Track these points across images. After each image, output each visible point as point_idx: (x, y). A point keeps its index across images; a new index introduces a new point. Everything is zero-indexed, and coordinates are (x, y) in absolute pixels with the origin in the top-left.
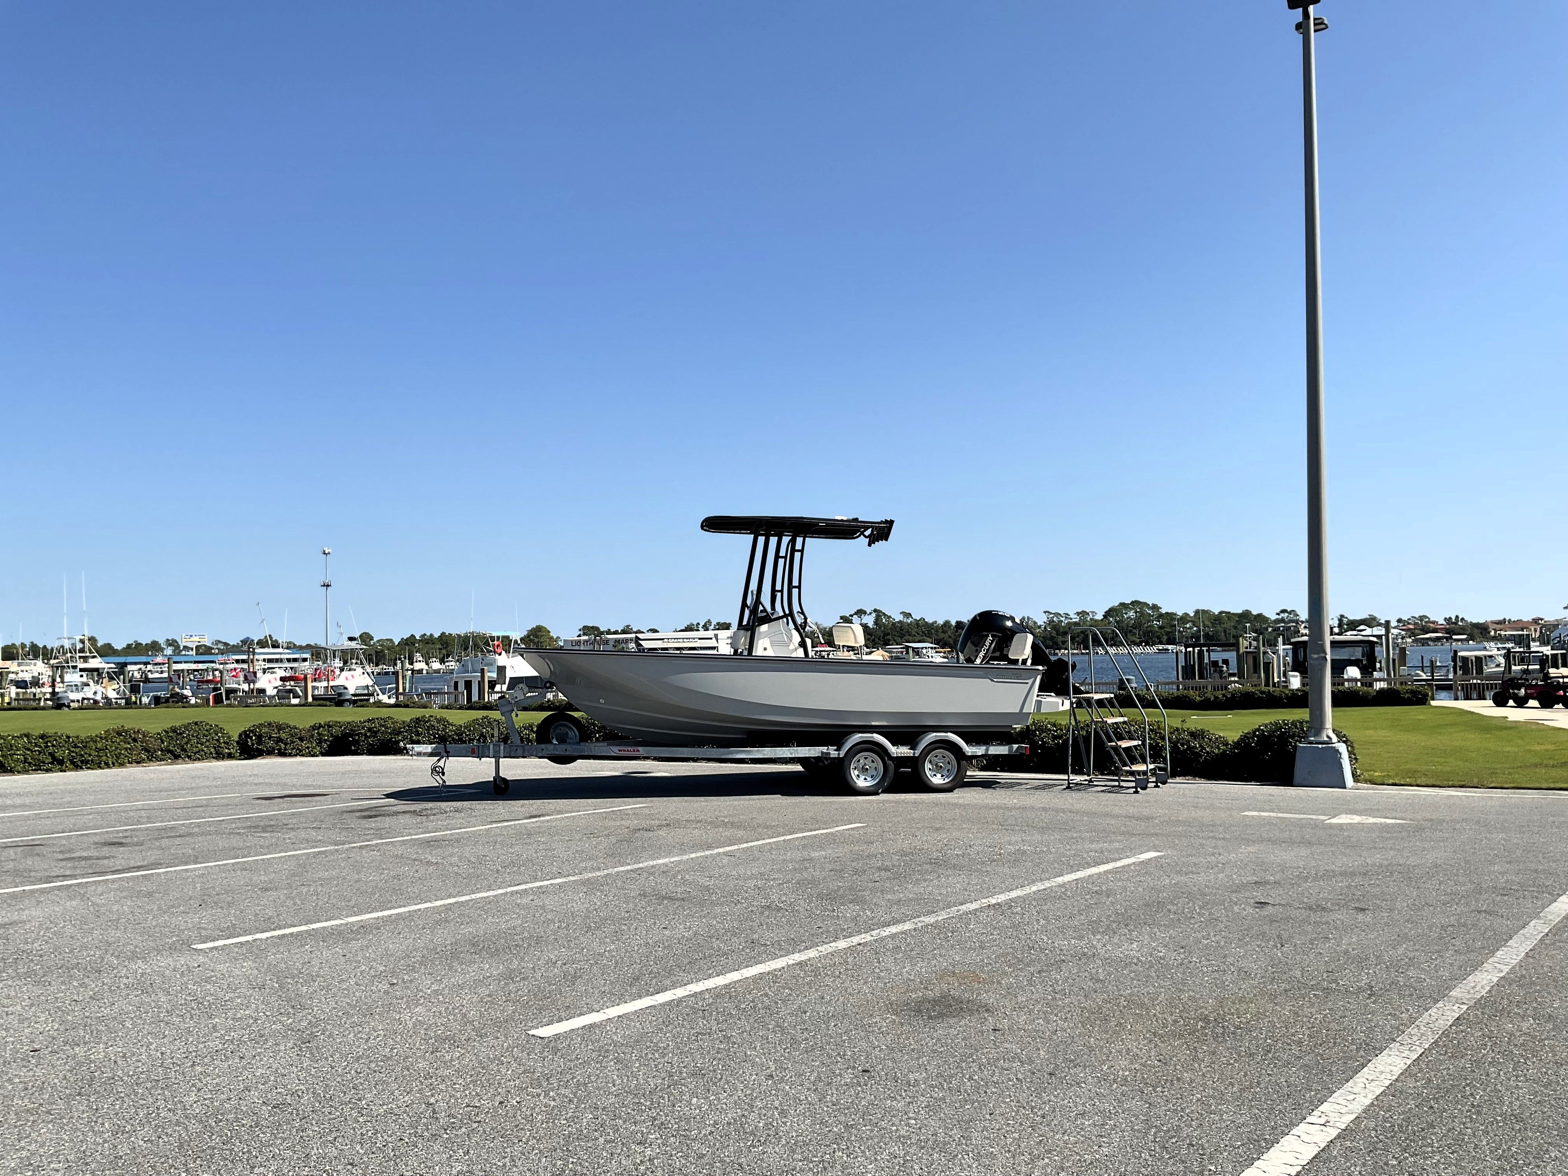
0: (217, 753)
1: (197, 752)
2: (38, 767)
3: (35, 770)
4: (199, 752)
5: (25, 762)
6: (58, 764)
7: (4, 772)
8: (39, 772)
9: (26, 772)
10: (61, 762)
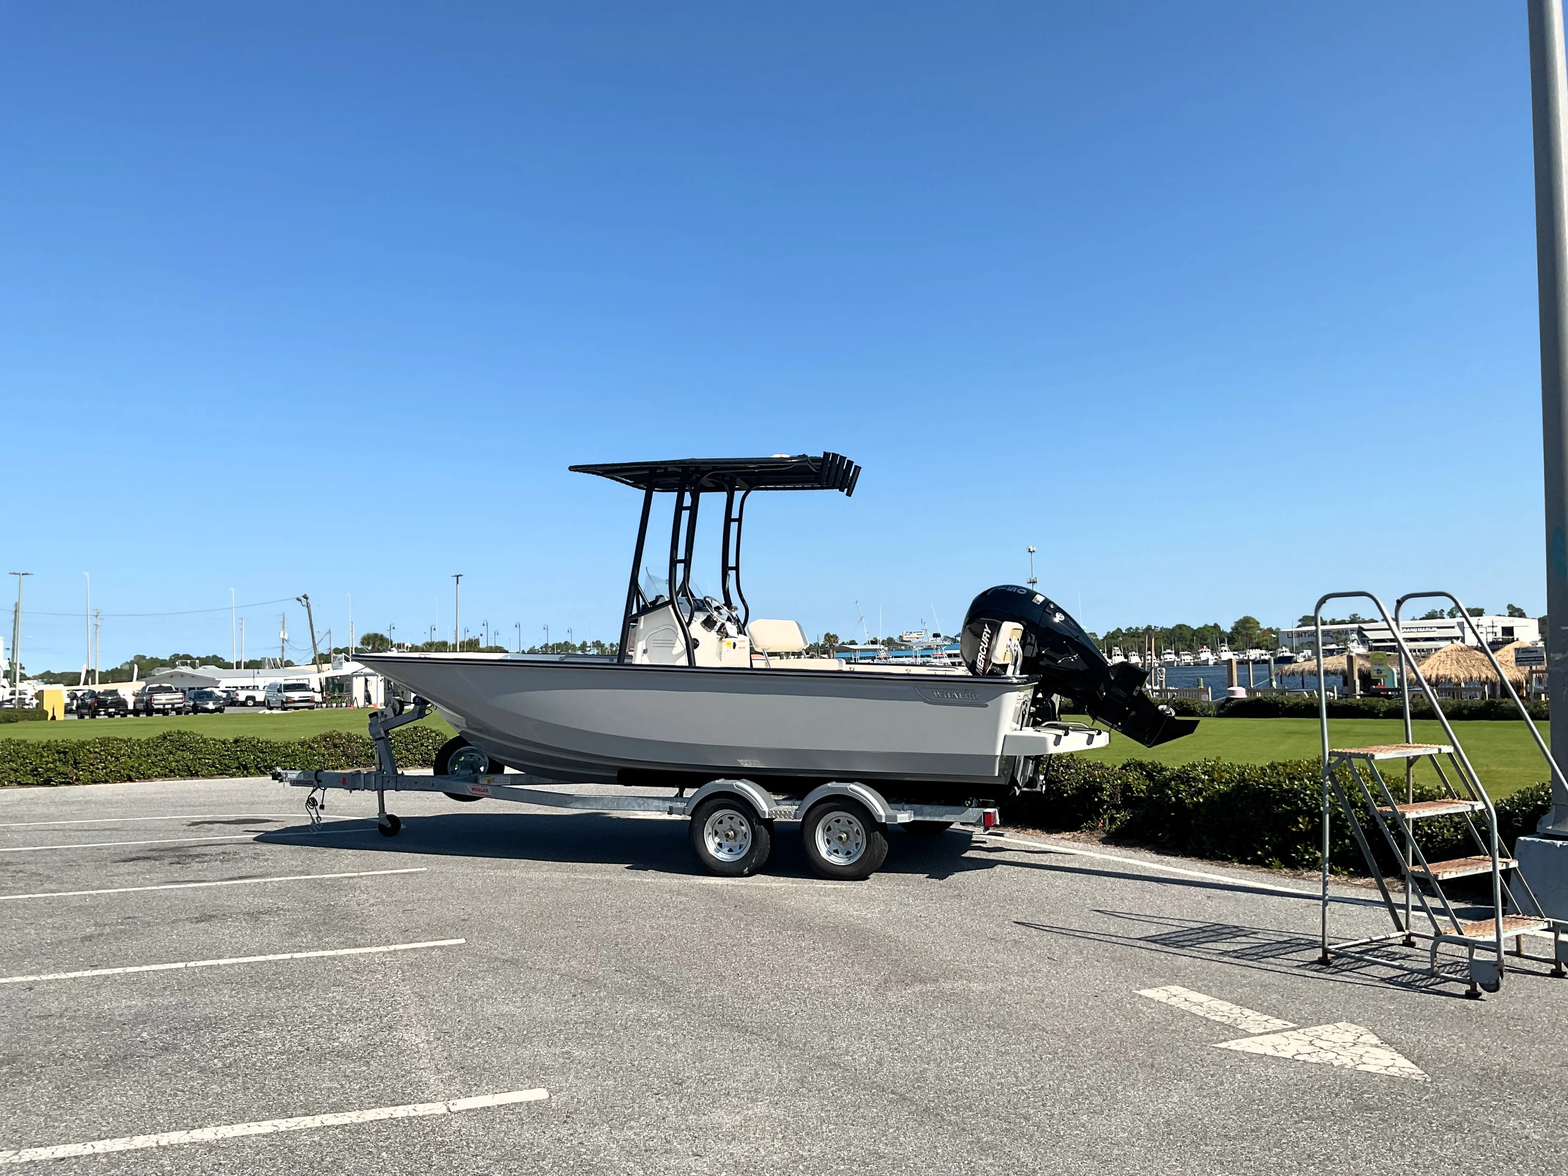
0: (424, 761)
1: (401, 759)
2: (224, 772)
3: (221, 774)
4: (402, 758)
5: (213, 766)
6: (244, 770)
7: (191, 776)
8: (224, 776)
9: (211, 776)
10: (245, 768)
